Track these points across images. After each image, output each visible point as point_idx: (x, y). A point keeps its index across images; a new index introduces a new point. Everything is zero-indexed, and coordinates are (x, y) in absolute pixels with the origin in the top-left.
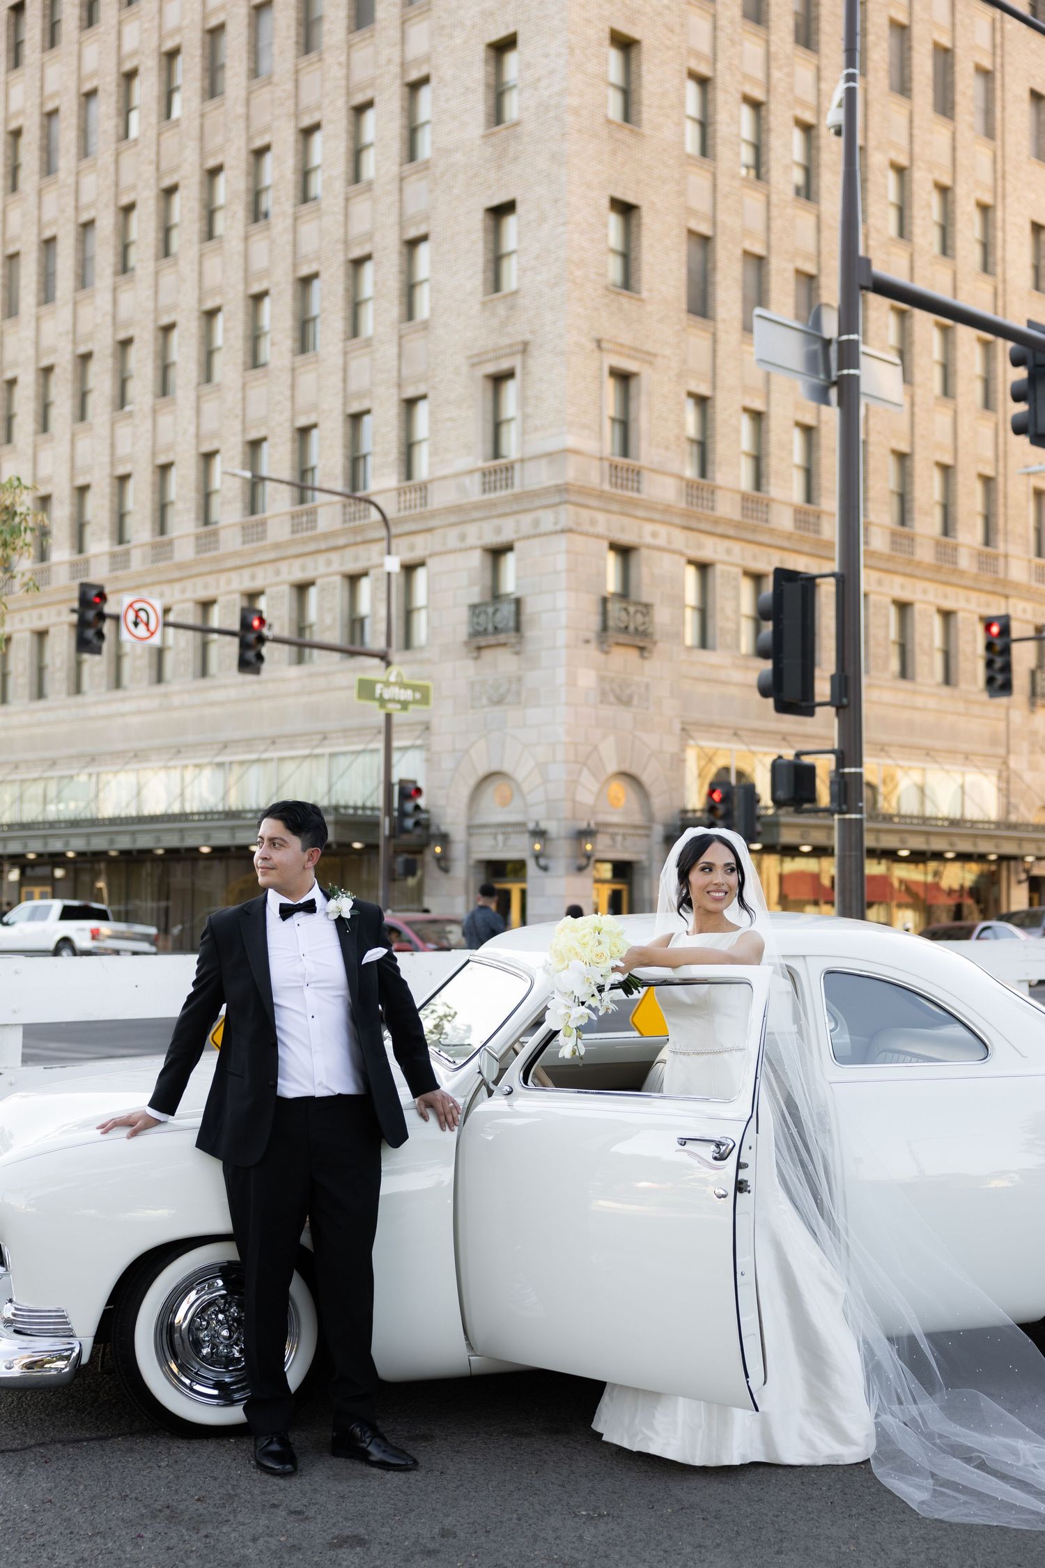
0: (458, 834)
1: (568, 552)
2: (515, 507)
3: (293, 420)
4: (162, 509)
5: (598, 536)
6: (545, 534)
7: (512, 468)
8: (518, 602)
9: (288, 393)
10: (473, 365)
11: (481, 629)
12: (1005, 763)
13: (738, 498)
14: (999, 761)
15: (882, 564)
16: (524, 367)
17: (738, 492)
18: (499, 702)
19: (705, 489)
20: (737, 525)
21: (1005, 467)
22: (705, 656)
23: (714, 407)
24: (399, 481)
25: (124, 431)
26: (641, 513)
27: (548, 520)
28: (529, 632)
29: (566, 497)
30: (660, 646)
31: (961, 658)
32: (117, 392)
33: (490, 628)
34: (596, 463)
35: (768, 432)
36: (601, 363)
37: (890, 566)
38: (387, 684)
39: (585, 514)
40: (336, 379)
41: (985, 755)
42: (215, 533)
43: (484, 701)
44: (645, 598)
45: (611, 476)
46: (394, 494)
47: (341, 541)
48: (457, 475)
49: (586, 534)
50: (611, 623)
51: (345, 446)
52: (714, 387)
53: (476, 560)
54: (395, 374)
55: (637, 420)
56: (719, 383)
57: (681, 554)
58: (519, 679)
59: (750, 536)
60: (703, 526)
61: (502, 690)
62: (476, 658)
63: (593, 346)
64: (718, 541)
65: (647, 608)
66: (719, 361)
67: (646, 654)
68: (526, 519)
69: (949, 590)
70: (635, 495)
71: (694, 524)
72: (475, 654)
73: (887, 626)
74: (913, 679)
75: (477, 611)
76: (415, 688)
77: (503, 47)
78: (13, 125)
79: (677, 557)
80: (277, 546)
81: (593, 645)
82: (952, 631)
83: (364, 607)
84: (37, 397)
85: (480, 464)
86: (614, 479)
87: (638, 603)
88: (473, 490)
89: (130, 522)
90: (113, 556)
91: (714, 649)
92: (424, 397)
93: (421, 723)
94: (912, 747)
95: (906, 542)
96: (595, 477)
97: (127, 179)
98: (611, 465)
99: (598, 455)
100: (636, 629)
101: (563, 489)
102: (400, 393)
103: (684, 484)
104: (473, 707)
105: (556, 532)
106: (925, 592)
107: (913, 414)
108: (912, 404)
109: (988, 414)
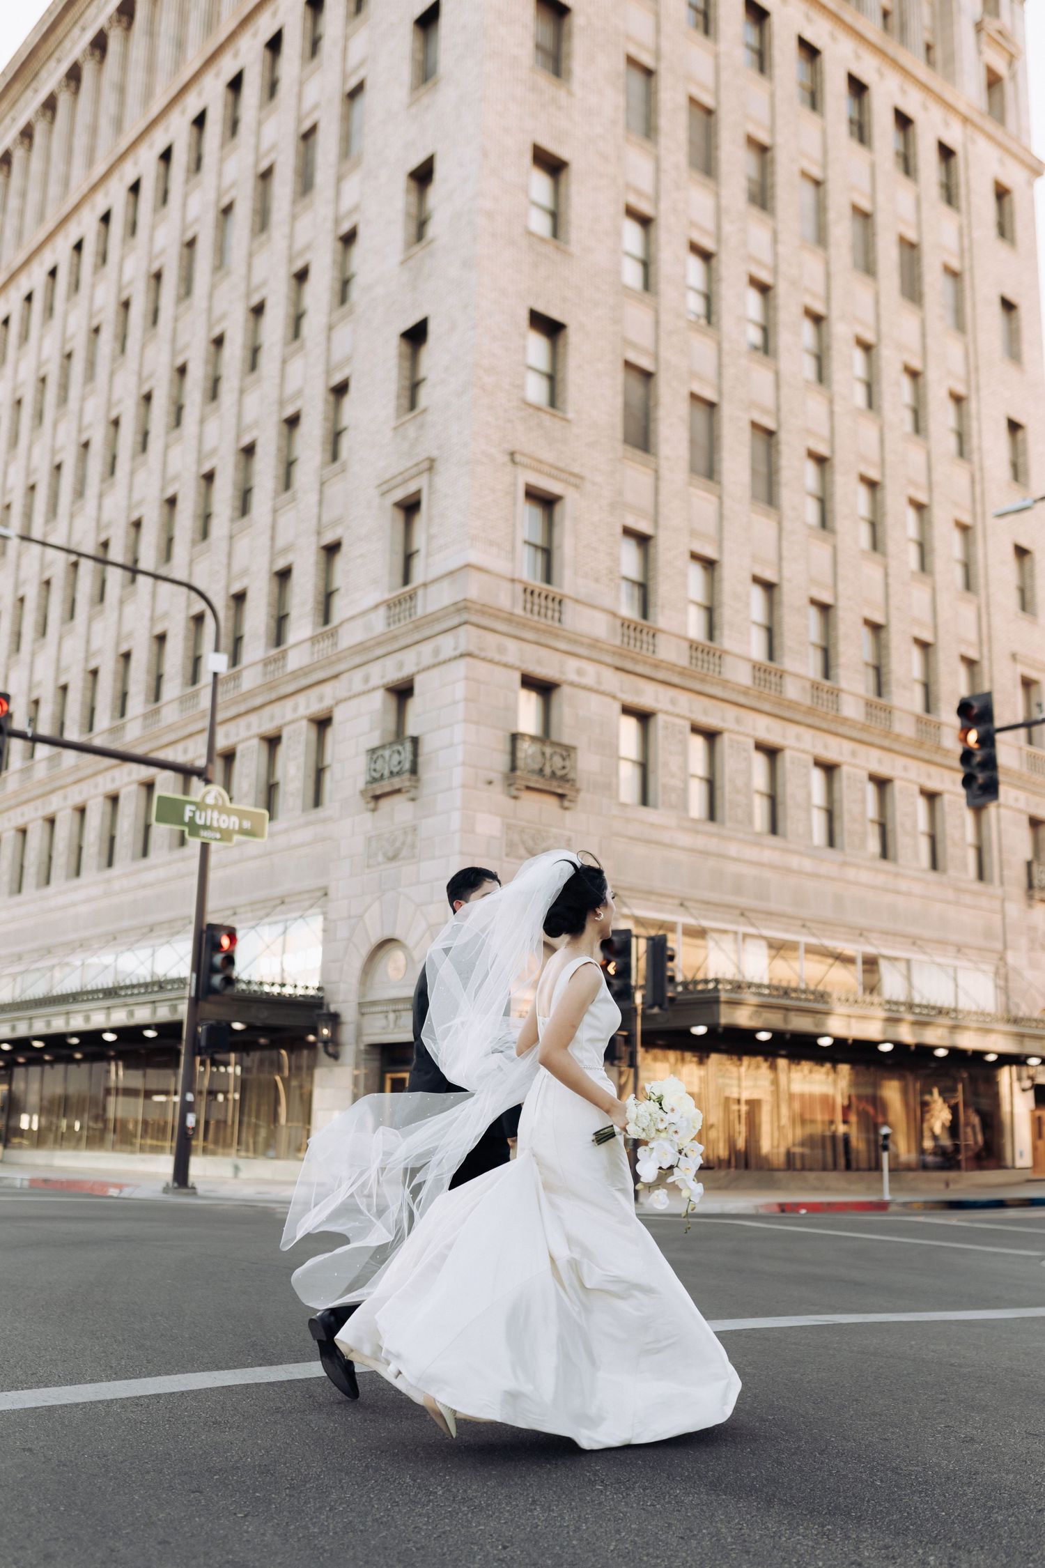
0: (349, 1014)
1: (467, 678)
2: (417, 637)
3: (228, 587)
5: (506, 665)
6: (445, 662)
7: (415, 593)
8: (415, 741)
9: (225, 561)
10: (383, 494)
11: (377, 775)
12: (1002, 959)
13: (685, 645)
14: (996, 956)
15: (855, 734)
16: (430, 486)
17: (686, 639)
18: (393, 858)
19: (645, 631)
20: (683, 672)
21: (990, 651)
22: (645, 813)
23: (656, 546)
24: (314, 629)
25: (97, 627)
26: (563, 646)
27: (447, 645)
28: (426, 773)
29: (465, 616)
30: (582, 795)
31: (949, 842)
32: (98, 593)
33: (386, 773)
34: (508, 585)
35: (721, 580)
36: (516, 477)
37: (865, 737)
38: (202, 806)
39: (491, 639)
40: (265, 540)
41: (980, 949)
42: (161, 709)
43: (380, 858)
44: (566, 740)
45: (525, 601)
46: (308, 644)
47: (258, 701)
48: (364, 613)
49: (491, 661)
50: (520, 763)
51: (269, 605)
52: (656, 524)
53: (378, 701)
54: (314, 521)
55: (560, 546)
56: (661, 522)
57: (614, 697)
58: (415, 829)
59: (698, 686)
60: (640, 669)
61: (398, 844)
62: (373, 810)
63: (507, 458)
64: (661, 689)
65: (568, 751)
66: (662, 498)
67: (566, 804)
68: (427, 648)
69: (933, 770)
70: (557, 624)
71: (629, 665)
72: (372, 805)
73: (864, 801)
74: (895, 860)
75: (375, 757)
76: (241, 814)
77: (424, 177)
79: (608, 700)
81: (498, 787)
82: (938, 814)
85: (387, 596)
86: (529, 606)
87: (559, 745)
88: (378, 622)
91: (655, 807)
93: (320, 889)
94: (895, 934)
95: (883, 715)
96: (506, 598)
98: (525, 590)
99: (509, 576)
100: (553, 773)
101: (462, 607)
102: (318, 541)
103: (618, 623)
104: (368, 866)
105: (455, 658)
106: (905, 769)
107: (887, 585)
108: (886, 575)
109: (969, 596)
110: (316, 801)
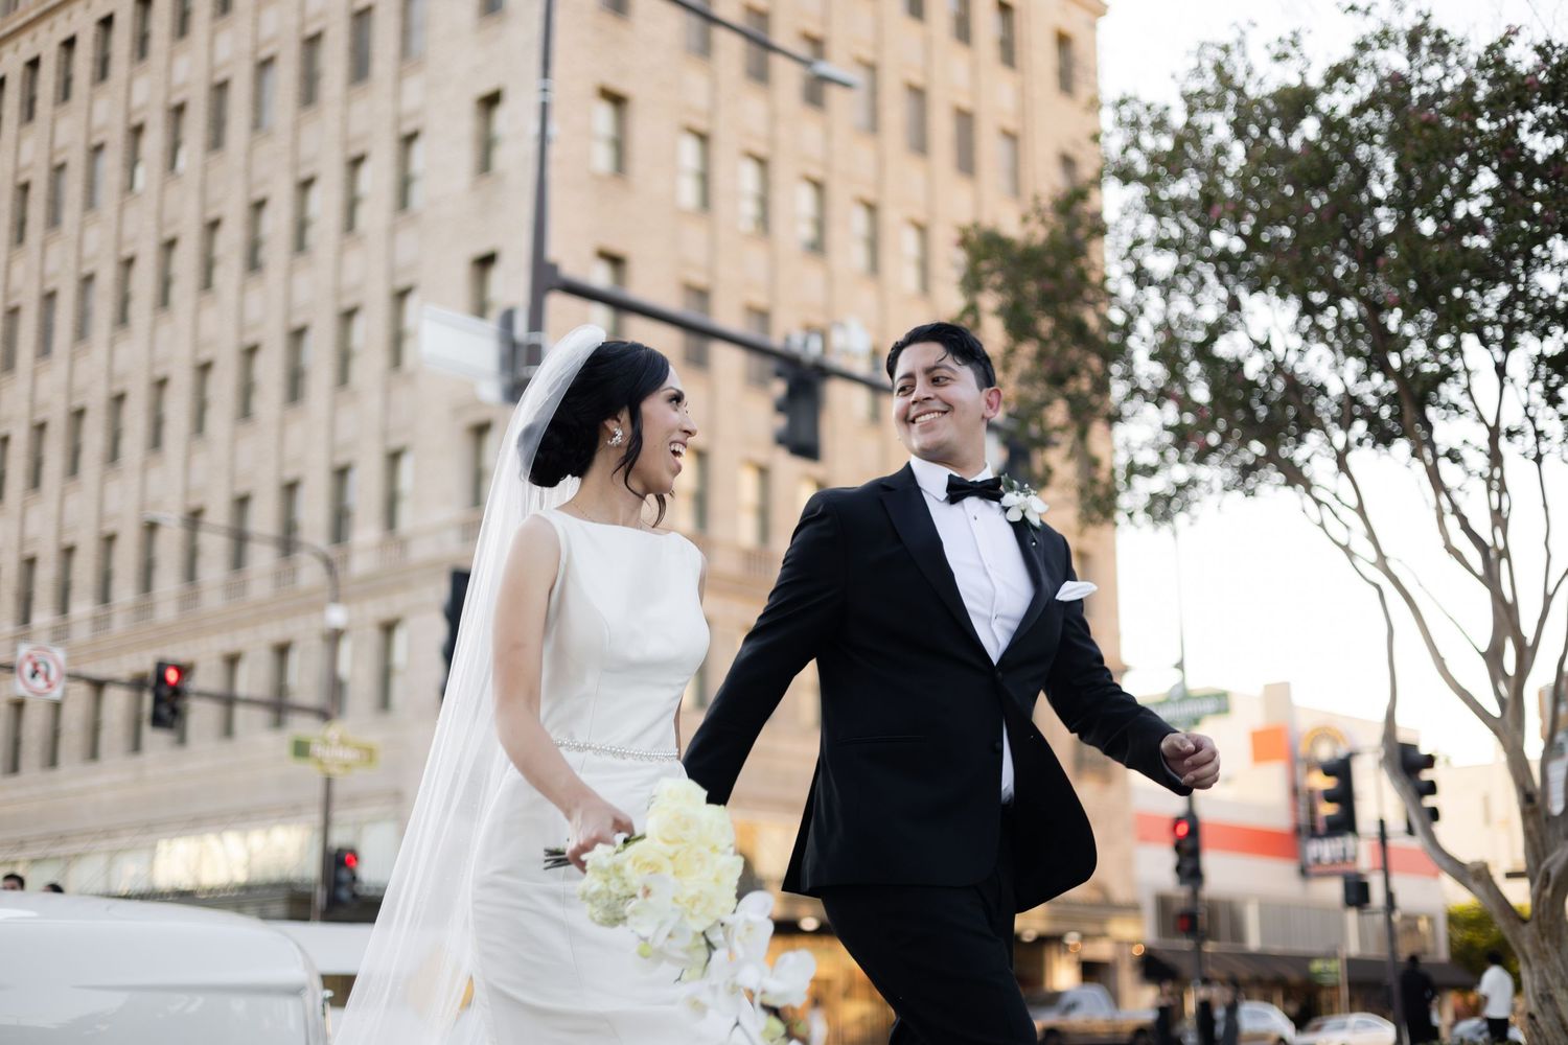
3: (280, 473)
4: (148, 568)
9: (276, 446)
10: (454, 417)
13: (738, 553)
17: (738, 547)
20: (735, 580)
23: (711, 460)
24: (381, 534)
25: (114, 490)
32: (110, 449)
38: (326, 743)
40: (324, 432)
42: (197, 592)
46: (375, 548)
48: (437, 529)
51: (330, 502)
52: (712, 437)
54: (380, 424)
56: (716, 435)
76: (359, 748)
77: (491, 101)
78: (22, 179)
80: (257, 604)
83: (345, 667)
84: (30, 454)
85: (460, 515)
88: (451, 542)
89: (115, 582)
90: (95, 617)
92: (407, 450)
97: (130, 229)
102: (384, 446)
110: (384, 702)
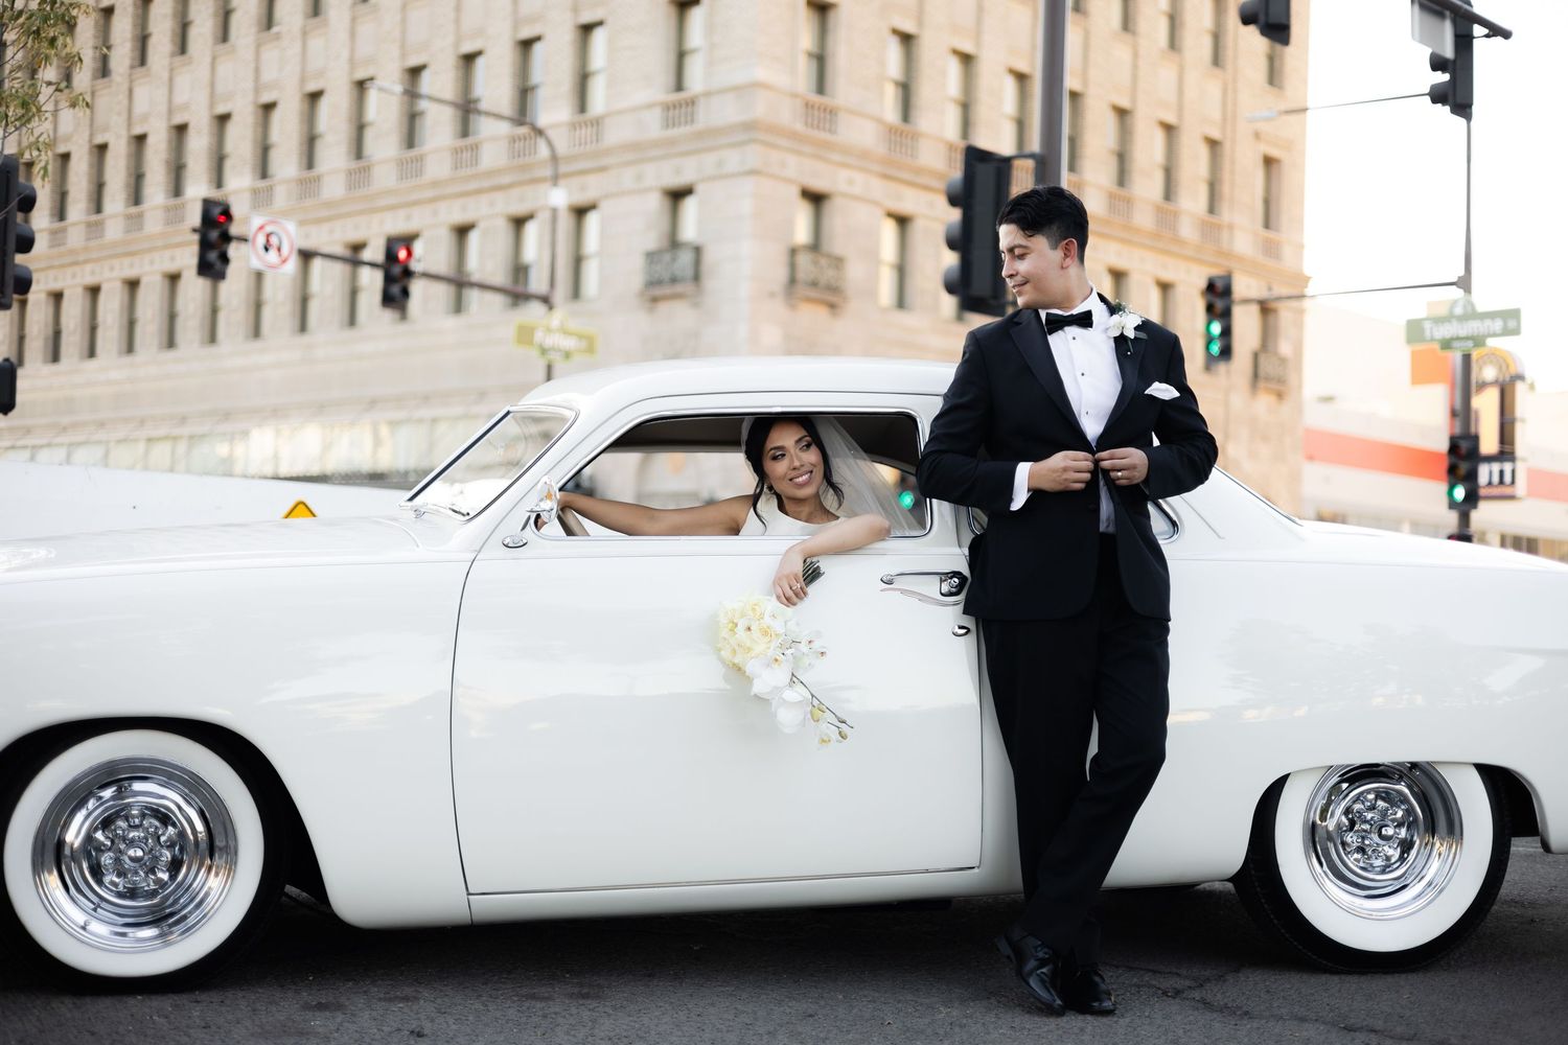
1: (754, 196)
2: (698, 146)
3: (457, 44)
4: (311, 141)
5: (788, 181)
6: (730, 176)
7: (695, 102)
8: (698, 251)
9: (452, 16)
11: (656, 278)
13: (943, 146)
15: (1098, 228)
17: (942, 140)
19: (907, 135)
21: (1236, 128)
22: (904, 318)
23: (919, 47)
24: (572, 114)
25: (270, 55)
26: (836, 157)
27: (733, 160)
28: (710, 283)
29: (754, 135)
30: (852, 304)
32: (264, 11)
33: (667, 277)
34: (790, 101)
35: (977, 78)
37: (1106, 230)
38: (549, 330)
39: (775, 155)
42: (367, 170)
44: (837, 251)
45: (806, 115)
46: (567, 128)
47: (506, 179)
48: (635, 109)
49: (774, 177)
50: (801, 275)
51: (514, 76)
52: (920, 22)
53: (655, 203)
55: (834, 55)
56: (925, 21)
57: (876, 203)
58: (697, 335)
60: (903, 175)
62: (651, 310)
64: (920, 193)
65: (838, 262)
67: (836, 312)
68: (709, 160)
69: (1170, 261)
70: (830, 137)
71: (894, 173)
72: (650, 306)
75: (653, 259)
76: (580, 337)
79: (874, 208)
80: (435, 184)
81: (779, 300)
82: (1170, 305)
83: (529, 254)
84: (175, 15)
85: (661, 97)
86: (810, 120)
87: (829, 256)
88: (652, 126)
89: (275, 157)
90: (255, 192)
91: (910, 310)
92: (600, 23)
95: (1123, 205)
96: (787, 115)
98: (804, 104)
99: (792, 92)
100: (827, 284)
101: (750, 126)
102: (574, 20)
103: (884, 128)
105: (742, 174)
106: (1142, 260)
107: (1135, 67)
108: (1136, 55)
109: (1217, 71)
110: (576, 292)
